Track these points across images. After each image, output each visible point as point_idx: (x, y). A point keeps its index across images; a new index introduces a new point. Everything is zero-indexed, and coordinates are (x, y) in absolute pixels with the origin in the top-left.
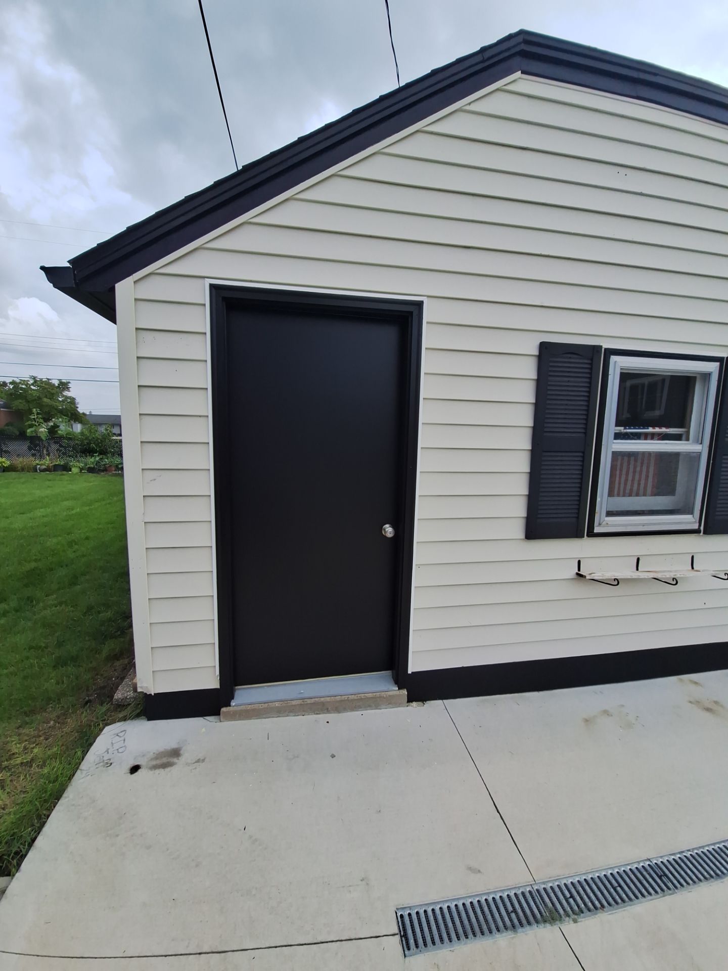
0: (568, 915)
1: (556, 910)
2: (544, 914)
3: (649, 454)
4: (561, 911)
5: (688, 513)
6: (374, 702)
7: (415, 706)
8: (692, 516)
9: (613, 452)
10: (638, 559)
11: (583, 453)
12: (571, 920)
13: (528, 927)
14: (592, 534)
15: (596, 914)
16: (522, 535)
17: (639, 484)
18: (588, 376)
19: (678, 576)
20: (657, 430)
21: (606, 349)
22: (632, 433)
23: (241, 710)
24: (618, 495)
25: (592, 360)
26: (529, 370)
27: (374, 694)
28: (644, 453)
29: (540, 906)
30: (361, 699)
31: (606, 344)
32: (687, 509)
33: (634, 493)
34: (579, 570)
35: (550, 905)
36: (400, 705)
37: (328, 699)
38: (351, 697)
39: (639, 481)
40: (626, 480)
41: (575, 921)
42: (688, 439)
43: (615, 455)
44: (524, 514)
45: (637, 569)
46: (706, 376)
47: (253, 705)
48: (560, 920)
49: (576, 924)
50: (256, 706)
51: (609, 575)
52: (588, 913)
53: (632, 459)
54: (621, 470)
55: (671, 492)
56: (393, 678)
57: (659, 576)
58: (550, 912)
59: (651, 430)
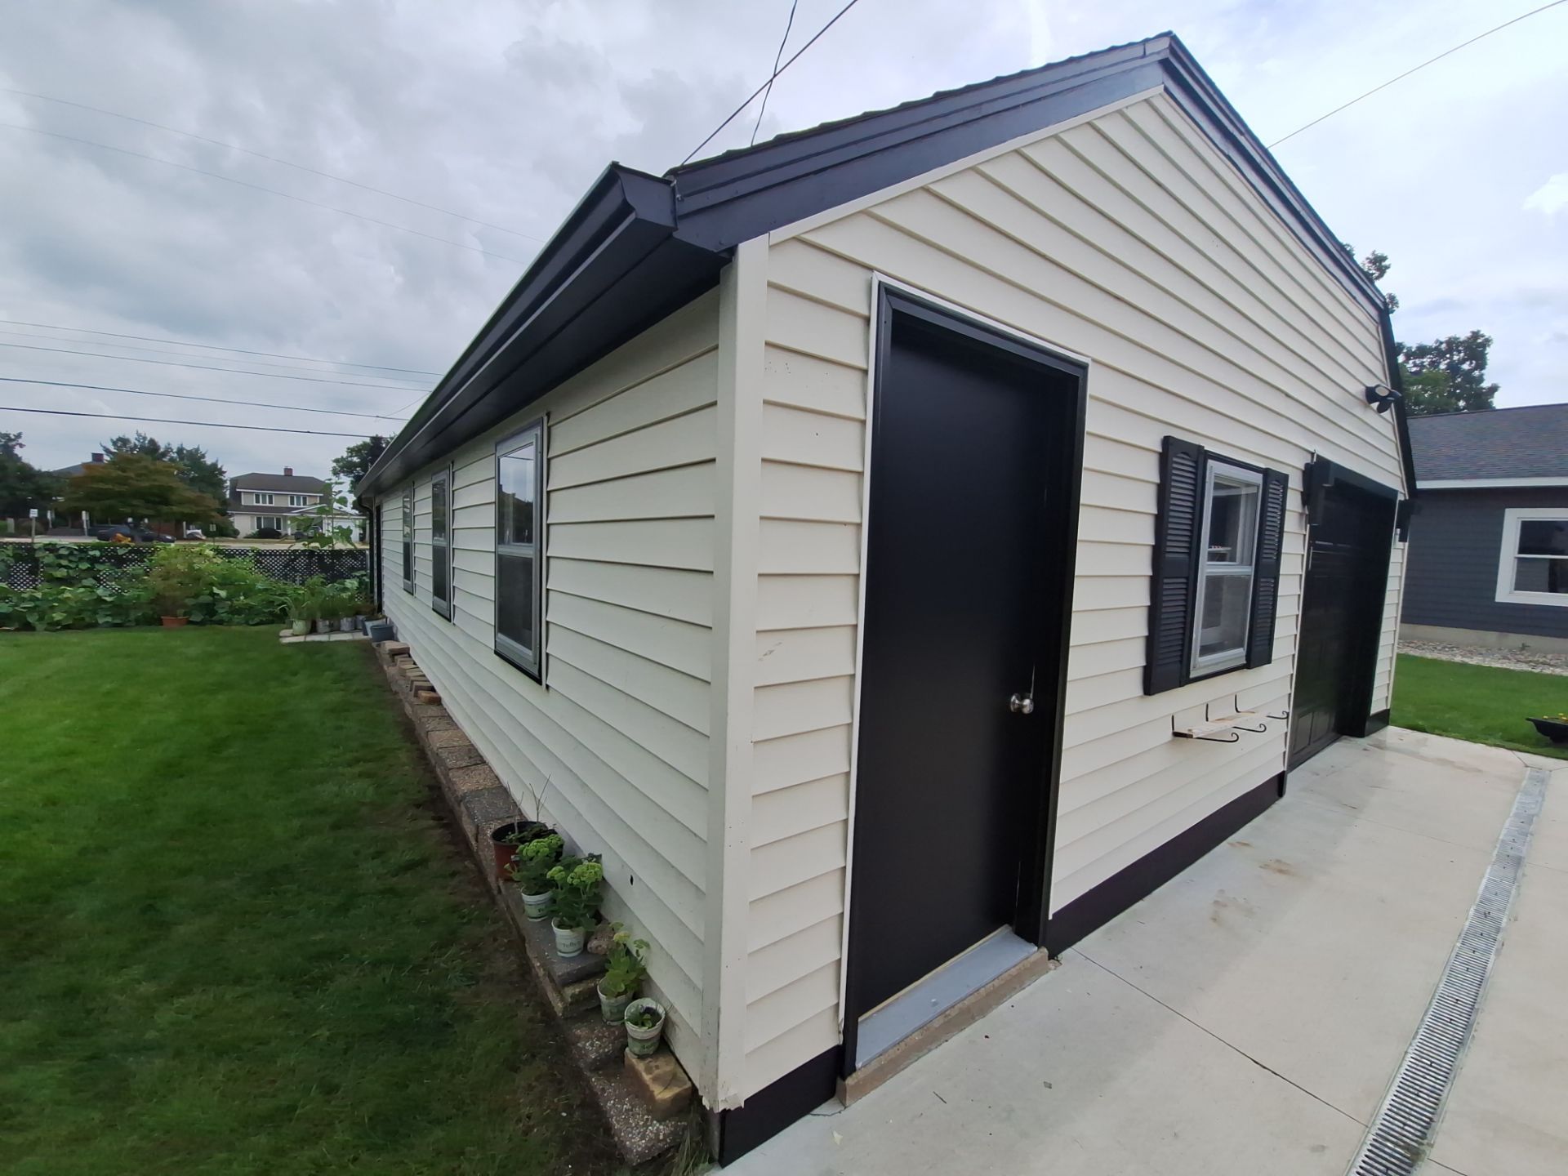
0: (1421, 1144)
9: (1206, 578)
10: (1208, 707)
12: (1429, 1147)
14: (1188, 681)
16: (1140, 692)
21: (1205, 451)
23: (871, 1071)
25: (1197, 462)
26: (1155, 471)
27: (1017, 967)
31: (1209, 447)
34: (1174, 727)
37: (973, 998)
42: (1234, 561)
43: (1208, 579)
44: (1144, 662)
45: (1207, 720)
47: (886, 1054)
48: (1421, 1151)
49: (1433, 1147)
50: (892, 1053)
56: (1016, 932)
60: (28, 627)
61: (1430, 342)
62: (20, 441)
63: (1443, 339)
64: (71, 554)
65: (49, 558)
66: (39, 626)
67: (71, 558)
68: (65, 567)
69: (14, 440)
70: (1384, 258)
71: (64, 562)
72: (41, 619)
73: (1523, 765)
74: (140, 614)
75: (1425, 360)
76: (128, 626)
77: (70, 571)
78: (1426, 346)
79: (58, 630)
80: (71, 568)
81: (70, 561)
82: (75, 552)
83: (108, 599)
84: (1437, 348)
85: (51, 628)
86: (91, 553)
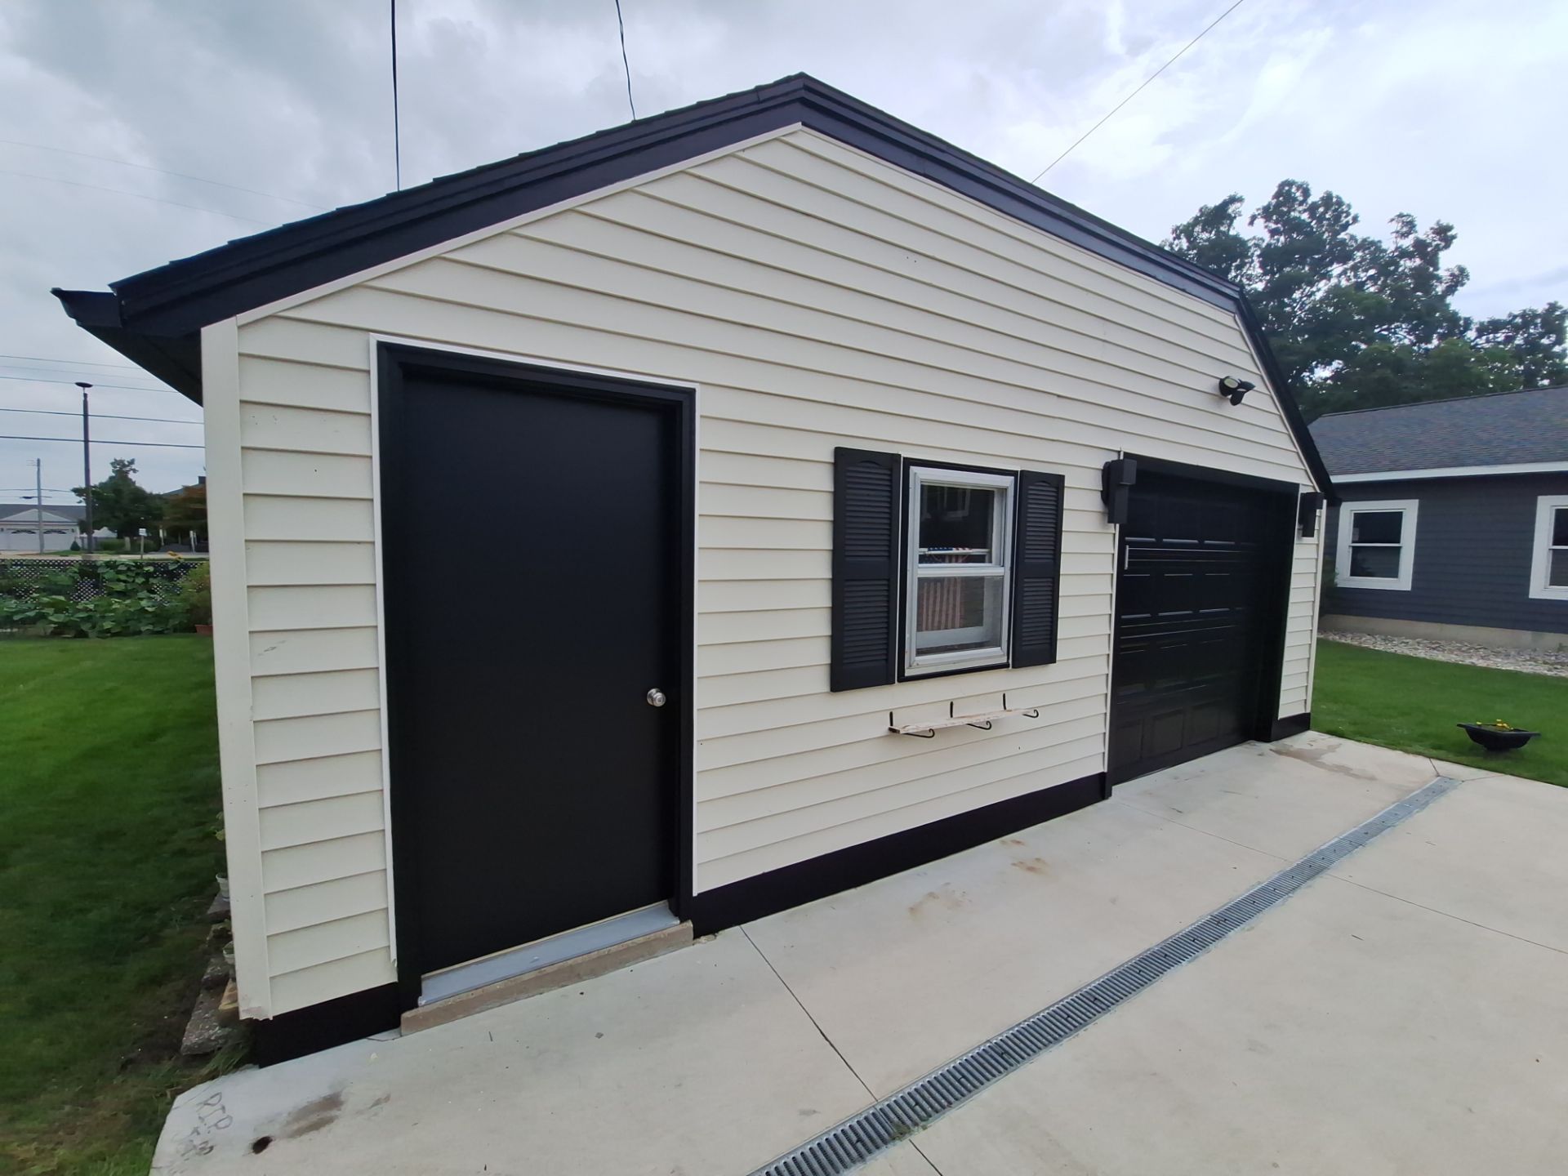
0: (916, 1124)
1: (903, 1123)
2: (891, 1131)
3: (955, 579)
4: (908, 1122)
5: (997, 646)
6: (647, 949)
7: (704, 941)
8: (999, 648)
9: (920, 579)
10: (952, 704)
11: (888, 580)
12: (920, 1128)
13: (877, 1152)
14: (903, 679)
15: (944, 1113)
16: (826, 687)
17: (947, 615)
18: (888, 489)
19: (991, 718)
20: (961, 551)
21: (904, 458)
22: (936, 555)
23: (438, 1008)
24: (927, 629)
25: (891, 470)
26: (824, 480)
27: (647, 937)
28: (949, 579)
29: (887, 1126)
30: (628, 949)
31: (906, 453)
32: (994, 642)
33: (943, 626)
34: (892, 724)
35: (896, 1120)
36: (684, 945)
37: (579, 960)
38: (613, 949)
39: (947, 610)
40: (934, 611)
41: (924, 1128)
42: (990, 562)
43: (921, 581)
44: (828, 661)
45: (952, 716)
46: (1003, 491)
47: (457, 997)
48: (910, 1132)
49: (926, 1131)
50: (464, 997)
51: (923, 726)
52: (937, 1115)
53: (939, 584)
54: (928, 599)
55: (979, 622)
56: (670, 908)
57: (973, 721)
58: (897, 1126)
59: (954, 551)
60: (82, 635)
61: (1503, 316)
62: (133, 467)
63: (1516, 313)
64: (129, 569)
65: (110, 574)
66: (91, 634)
67: (129, 573)
68: (124, 581)
69: (128, 466)
70: (1450, 228)
71: (123, 577)
72: (94, 627)
73: (1435, 773)
74: (177, 622)
75: (1498, 335)
76: (167, 634)
77: (128, 585)
78: (1499, 320)
79: (107, 637)
80: (129, 582)
81: (128, 576)
82: (133, 569)
83: (150, 609)
84: (1509, 322)
85: (100, 635)
86: (146, 569)
